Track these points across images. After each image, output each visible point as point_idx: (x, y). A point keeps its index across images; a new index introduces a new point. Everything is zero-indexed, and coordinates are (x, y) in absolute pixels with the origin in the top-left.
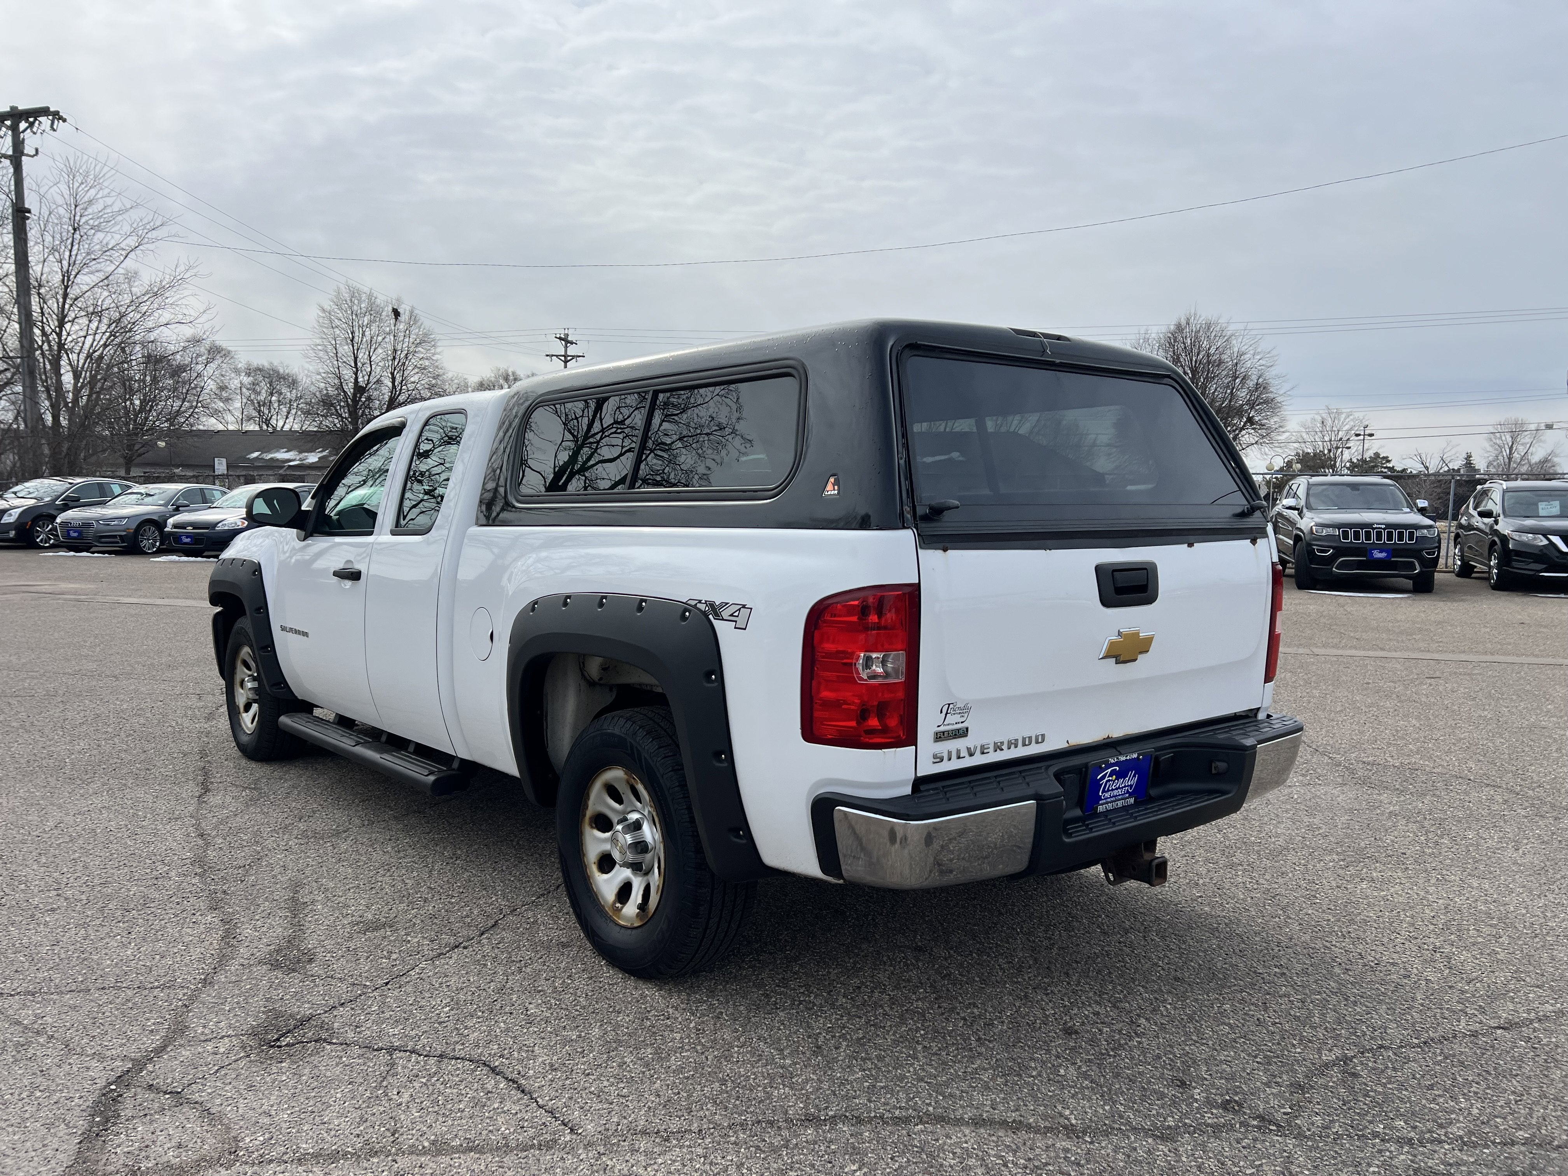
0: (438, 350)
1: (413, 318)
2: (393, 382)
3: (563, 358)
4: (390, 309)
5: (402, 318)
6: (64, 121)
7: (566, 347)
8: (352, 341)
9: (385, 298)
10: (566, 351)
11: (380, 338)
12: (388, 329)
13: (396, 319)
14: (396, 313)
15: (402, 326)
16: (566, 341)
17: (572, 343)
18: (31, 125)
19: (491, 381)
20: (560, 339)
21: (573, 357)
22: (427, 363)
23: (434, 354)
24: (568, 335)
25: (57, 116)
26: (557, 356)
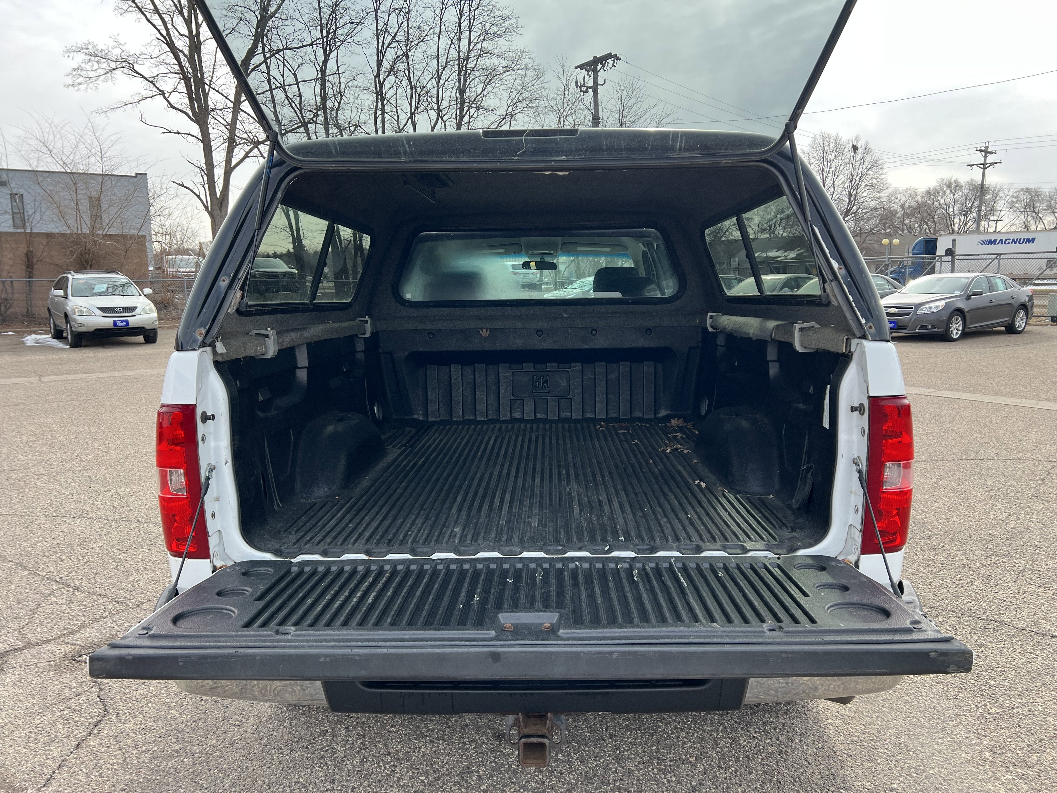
0: (884, 171)
1: (867, 149)
2: (850, 199)
3: (982, 166)
4: (851, 145)
5: (859, 151)
7: (985, 157)
8: (822, 171)
9: (847, 139)
10: (985, 160)
11: (842, 168)
12: (848, 160)
13: (855, 152)
14: (855, 148)
15: (858, 157)
16: (986, 152)
17: (991, 153)
19: (936, 189)
20: (981, 151)
21: (991, 164)
22: (875, 181)
23: (881, 174)
24: (988, 147)
25: (616, 58)
26: (977, 165)
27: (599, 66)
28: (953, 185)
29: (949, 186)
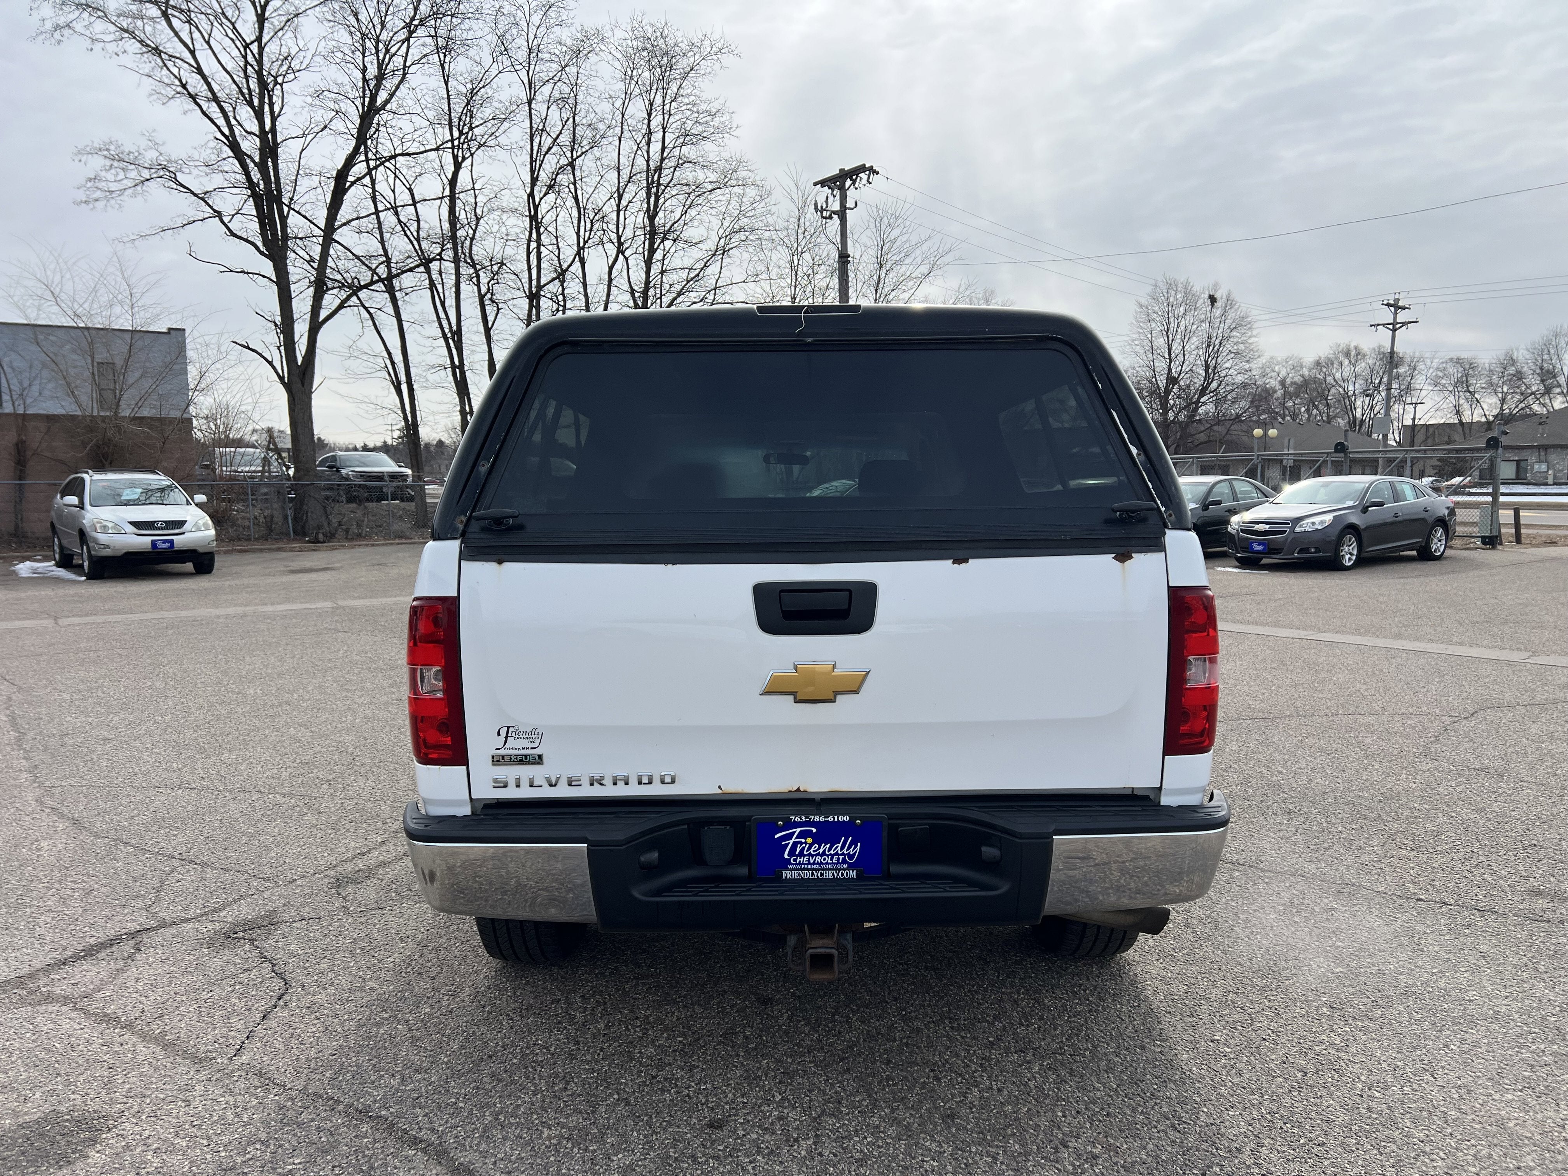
0: (1255, 332)
1: (1230, 302)
2: (1206, 371)
3: (1391, 327)
4: (1206, 296)
5: (1218, 304)
6: (878, 173)
7: (1396, 313)
8: (1167, 332)
9: (1201, 287)
10: (1395, 318)
11: (1194, 327)
12: (1203, 316)
13: (1213, 305)
14: (1213, 300)
15: (1218, 312)
16: (1396, 306)
17: (1404, 308)
18: (854, 182)
19: (1329, 359)
20: (1389, 305)
21: (1404, 324)
22: (1242, 347)
23: (1250, 337)
24: (1399, 300)
25: (872, 171)
26: (1383, 325)
27: (848, 183)
28: (1353, 353)
29: (1347, 354)
